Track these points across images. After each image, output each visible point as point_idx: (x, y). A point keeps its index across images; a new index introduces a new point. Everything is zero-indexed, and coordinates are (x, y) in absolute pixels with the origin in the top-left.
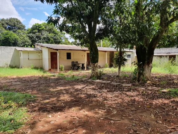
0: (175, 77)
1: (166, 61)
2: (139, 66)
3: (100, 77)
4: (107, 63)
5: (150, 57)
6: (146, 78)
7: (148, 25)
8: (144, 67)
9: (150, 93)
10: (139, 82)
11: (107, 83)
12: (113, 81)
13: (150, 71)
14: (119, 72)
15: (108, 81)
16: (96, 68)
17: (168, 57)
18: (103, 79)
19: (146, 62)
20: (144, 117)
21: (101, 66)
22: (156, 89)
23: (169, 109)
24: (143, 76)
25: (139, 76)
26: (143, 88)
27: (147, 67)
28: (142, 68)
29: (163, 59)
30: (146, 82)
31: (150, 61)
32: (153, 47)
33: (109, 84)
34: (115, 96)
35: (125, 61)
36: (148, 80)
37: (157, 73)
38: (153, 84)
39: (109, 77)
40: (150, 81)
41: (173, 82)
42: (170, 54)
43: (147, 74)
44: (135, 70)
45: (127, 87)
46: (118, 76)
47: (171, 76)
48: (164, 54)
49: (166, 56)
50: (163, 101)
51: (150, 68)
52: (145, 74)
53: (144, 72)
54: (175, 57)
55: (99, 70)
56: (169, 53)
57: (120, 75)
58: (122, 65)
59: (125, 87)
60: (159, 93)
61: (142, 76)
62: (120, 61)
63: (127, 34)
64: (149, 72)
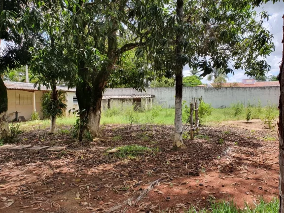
0: (135, 128)
1: (130, 106)
2: (81, 114)
3: (12, 138)
4: (37, 112)
5: (97, 101)
6: (91, 133)
7: (86, 52)
8: (89, 116)
9: (91, 157)
10: (80, 141)
11: (23, 149)
12: (38, 143)
13: (97, 121)
14: (53, 128)
15: (27, 144)
16: (3, 122)
17: (132, 101)
18: (18, 142)
19: (92, 108)
20: (62, 201)
21: (26, 118)
22: (102, 149)
23: (107, 179)
24: (88, 130)
25: (81, 132)
26: (82, 151)
27: (92, 116)
28: (86, 117)
29: (126, 103)
30: (92, 140)
31: (98, 107)
32: (101, 85)
33: (26, 150)
34: (26, 172)
35: (63, 108)
36: (96, 136)
37: (115, 124)
38: (102, 142)
39: (32, 137)
40: (98, 137)
41: (131, 136)
42: (135, 97)
43: (93, 126)
44: (77, 122)
45: (57, 151)
46: (51, 134)
47: (132, 127)
48: (127, 97)
49: (130, 99)
50: (106, 167)
51: (97, 118)
52: (90, 127)
53: (89, 125)
54: (141, 101)
55: (10, 125)
56: (134, 95)
57: (54, 132)
58: (58, 114)
59: (54, 151)
60: (104, 156)
61: (85, 132)
62: (53, 107)
63: (54, 62)
64: (97, 124)
